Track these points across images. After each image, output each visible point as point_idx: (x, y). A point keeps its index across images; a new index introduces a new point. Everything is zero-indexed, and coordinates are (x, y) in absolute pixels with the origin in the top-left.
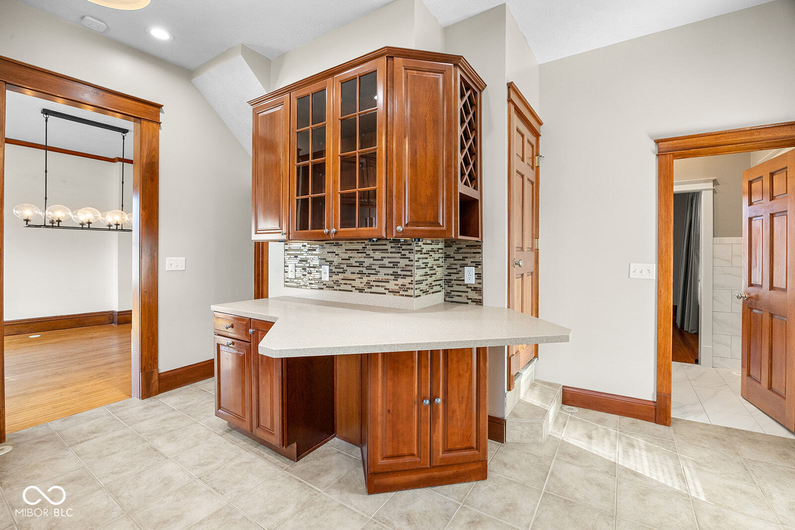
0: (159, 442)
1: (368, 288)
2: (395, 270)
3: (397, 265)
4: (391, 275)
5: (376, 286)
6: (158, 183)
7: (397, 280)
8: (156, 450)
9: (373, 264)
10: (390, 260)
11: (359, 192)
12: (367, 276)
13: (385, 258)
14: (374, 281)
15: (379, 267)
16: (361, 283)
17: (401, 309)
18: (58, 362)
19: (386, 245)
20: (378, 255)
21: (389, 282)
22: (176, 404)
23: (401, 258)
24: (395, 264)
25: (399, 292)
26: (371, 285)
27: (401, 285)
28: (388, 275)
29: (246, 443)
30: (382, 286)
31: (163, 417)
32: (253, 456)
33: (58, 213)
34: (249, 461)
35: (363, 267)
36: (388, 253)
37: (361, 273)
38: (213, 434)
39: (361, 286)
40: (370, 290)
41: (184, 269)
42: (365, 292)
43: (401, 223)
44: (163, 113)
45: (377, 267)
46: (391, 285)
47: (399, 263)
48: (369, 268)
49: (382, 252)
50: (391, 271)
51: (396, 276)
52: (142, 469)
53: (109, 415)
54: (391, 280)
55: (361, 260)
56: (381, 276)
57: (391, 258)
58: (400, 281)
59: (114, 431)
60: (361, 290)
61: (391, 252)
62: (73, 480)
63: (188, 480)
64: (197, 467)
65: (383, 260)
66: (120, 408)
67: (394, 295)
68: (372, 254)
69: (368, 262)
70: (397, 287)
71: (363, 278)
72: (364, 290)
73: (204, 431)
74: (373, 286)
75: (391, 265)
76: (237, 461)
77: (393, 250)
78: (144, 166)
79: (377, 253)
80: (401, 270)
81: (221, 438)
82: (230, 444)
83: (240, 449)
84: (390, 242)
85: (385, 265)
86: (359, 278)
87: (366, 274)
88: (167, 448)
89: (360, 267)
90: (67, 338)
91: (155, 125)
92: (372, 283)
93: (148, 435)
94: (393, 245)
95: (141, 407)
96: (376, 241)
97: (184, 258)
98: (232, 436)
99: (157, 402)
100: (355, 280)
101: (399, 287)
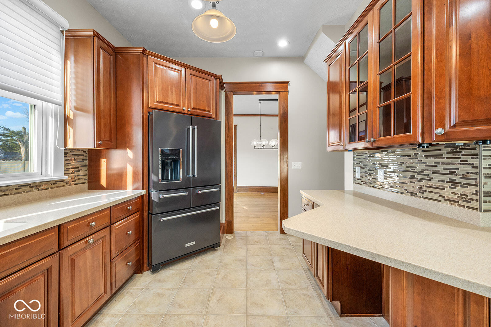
0: (276, 259)
1: (420, 192)
2: (453, 177)
3: (455, 172)
4: (447, 182)
5: (429, 192)
6: (288, 123)
7: (455, 188)
8: (272, 263)
9: (426, 170)
10: (445, 166)
11: (394, 102)
12: (419, 181)
13: (439, 163)
14: (427, 187)
15: (433, 173)
16: (413, 187)
17: (461, 222)
18: (264, 206)
19: (440, 150)
20: (431, 161)
21: (444, 189)
22: (293, 242)
23: (461, 164)
24: (453, 171)
25: (458, 202)
26: (423, 191)
27: (461, 194)
28: (443, 181)
29: (315, 283)
30: (436, 193)
31: (284, 246)
32: (315, 294)
33: (264, 142)
34: (311, 296)
35: (415, 172)
36: (443, 158)
37: (412, 177)
38: (301, 267)
39: (412, 190)
40: (422, 195)
41: (301, 168)
42: (417, 197)
43: (444, 125)
44: (290, 85)
45: (430, 173)
46: (448, 193)
47: (458, 169)
48: (421, 173)
49: (436, 158)
50: (447, 178)
51: (454, 183)
52: (263, 269)
53: (266, 236)
54: (447, 187)
55: (412, 165)
56: (434, 183)
57: (446, 164)
58: (459, 190)
59: (263, 244)
60: (413, 194)
61: (447, 158)
62: (240, 261)
63: (277, 287)
64: (284, 282)
65: (436, 166)
66: (271, 235)
67: (452, 204)
68: (424, 160)
69: (419, 167)
70: (456, 196)
71: (414, 183)
72: (416, 194)
73: (298, 263)
74: (426, 191)
75: (448, 172)
76: (304, 292)
77: (450, 155)
78: (281, 115)
79: (430, 159)
80: (461, 178)
81: (304, 272)
82: (306, 279)
83: (310, 285)
84: (446, 147)
85: (440, 171)
86: (411, 182)
87: (418, 179)
88: (277, 264)
89: (412, 172)
90: (272, 197)
91: (286, 93)
92: (424, 189)
93: (274, 253)
94: (449, 150)
95: (278, 237)
96: (427, 147)
97: (301, 162)
98: (310, 274)
99: (286, 237)
100: (407, 184)
101: (458, 197)
